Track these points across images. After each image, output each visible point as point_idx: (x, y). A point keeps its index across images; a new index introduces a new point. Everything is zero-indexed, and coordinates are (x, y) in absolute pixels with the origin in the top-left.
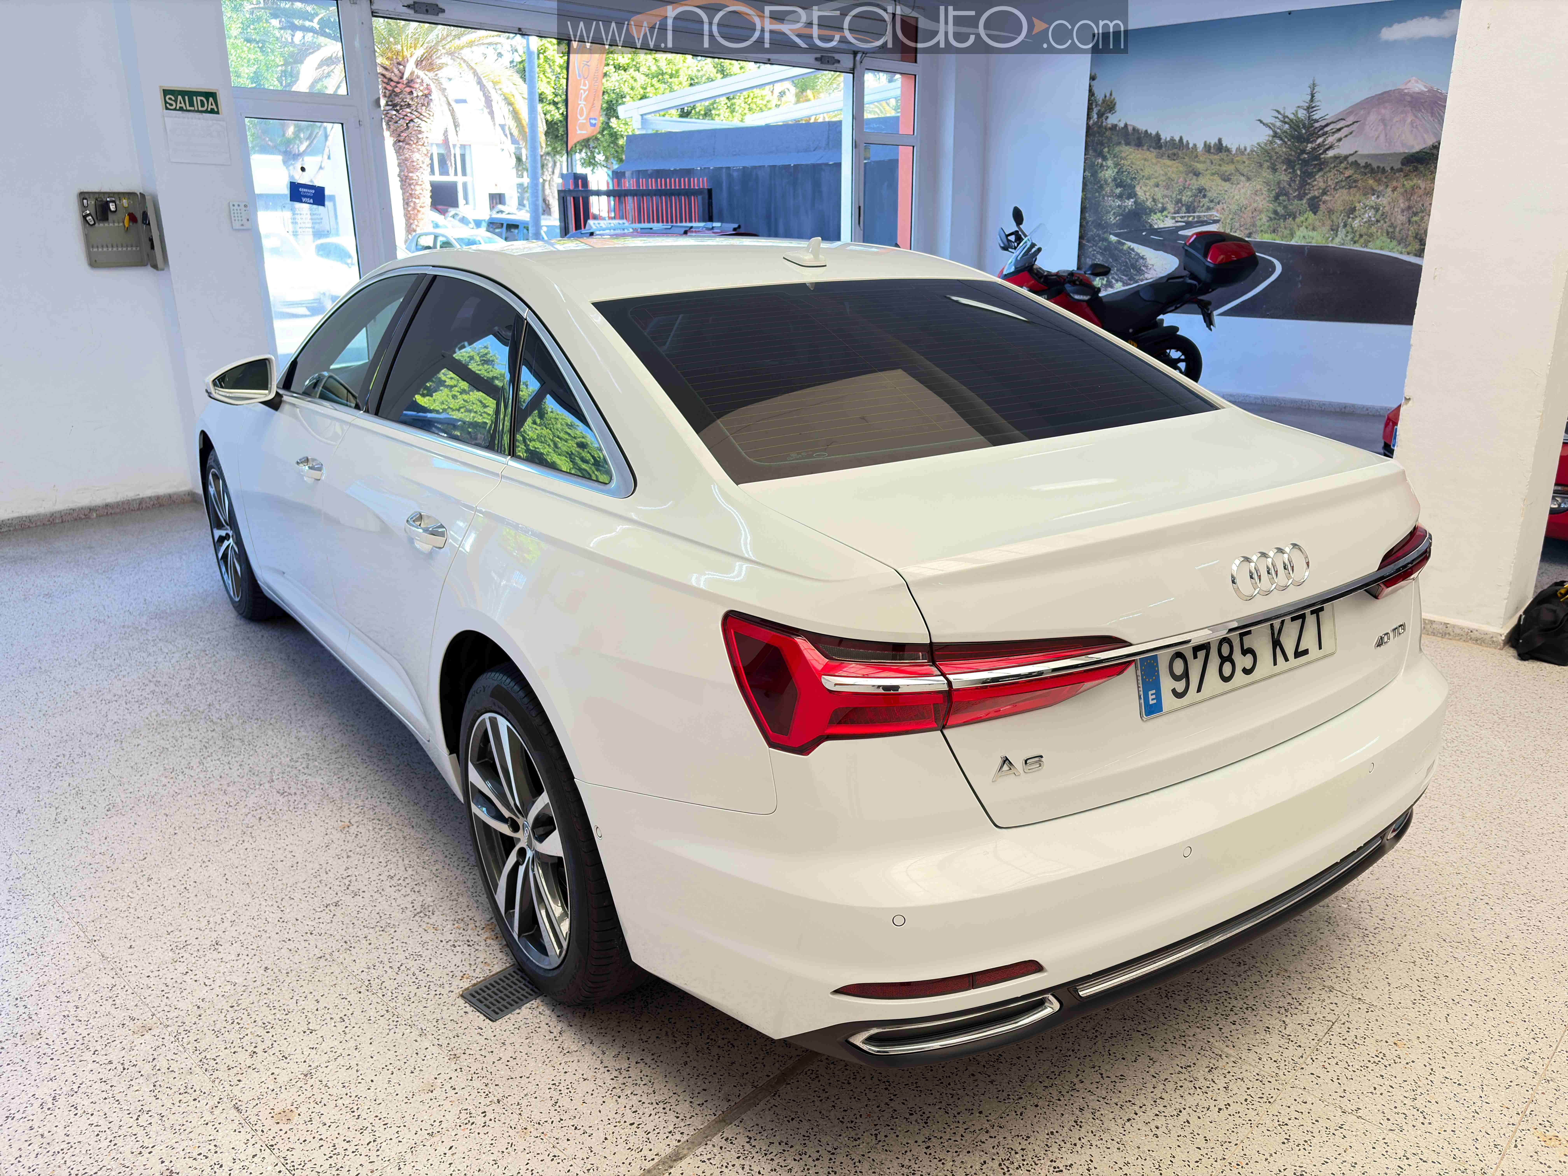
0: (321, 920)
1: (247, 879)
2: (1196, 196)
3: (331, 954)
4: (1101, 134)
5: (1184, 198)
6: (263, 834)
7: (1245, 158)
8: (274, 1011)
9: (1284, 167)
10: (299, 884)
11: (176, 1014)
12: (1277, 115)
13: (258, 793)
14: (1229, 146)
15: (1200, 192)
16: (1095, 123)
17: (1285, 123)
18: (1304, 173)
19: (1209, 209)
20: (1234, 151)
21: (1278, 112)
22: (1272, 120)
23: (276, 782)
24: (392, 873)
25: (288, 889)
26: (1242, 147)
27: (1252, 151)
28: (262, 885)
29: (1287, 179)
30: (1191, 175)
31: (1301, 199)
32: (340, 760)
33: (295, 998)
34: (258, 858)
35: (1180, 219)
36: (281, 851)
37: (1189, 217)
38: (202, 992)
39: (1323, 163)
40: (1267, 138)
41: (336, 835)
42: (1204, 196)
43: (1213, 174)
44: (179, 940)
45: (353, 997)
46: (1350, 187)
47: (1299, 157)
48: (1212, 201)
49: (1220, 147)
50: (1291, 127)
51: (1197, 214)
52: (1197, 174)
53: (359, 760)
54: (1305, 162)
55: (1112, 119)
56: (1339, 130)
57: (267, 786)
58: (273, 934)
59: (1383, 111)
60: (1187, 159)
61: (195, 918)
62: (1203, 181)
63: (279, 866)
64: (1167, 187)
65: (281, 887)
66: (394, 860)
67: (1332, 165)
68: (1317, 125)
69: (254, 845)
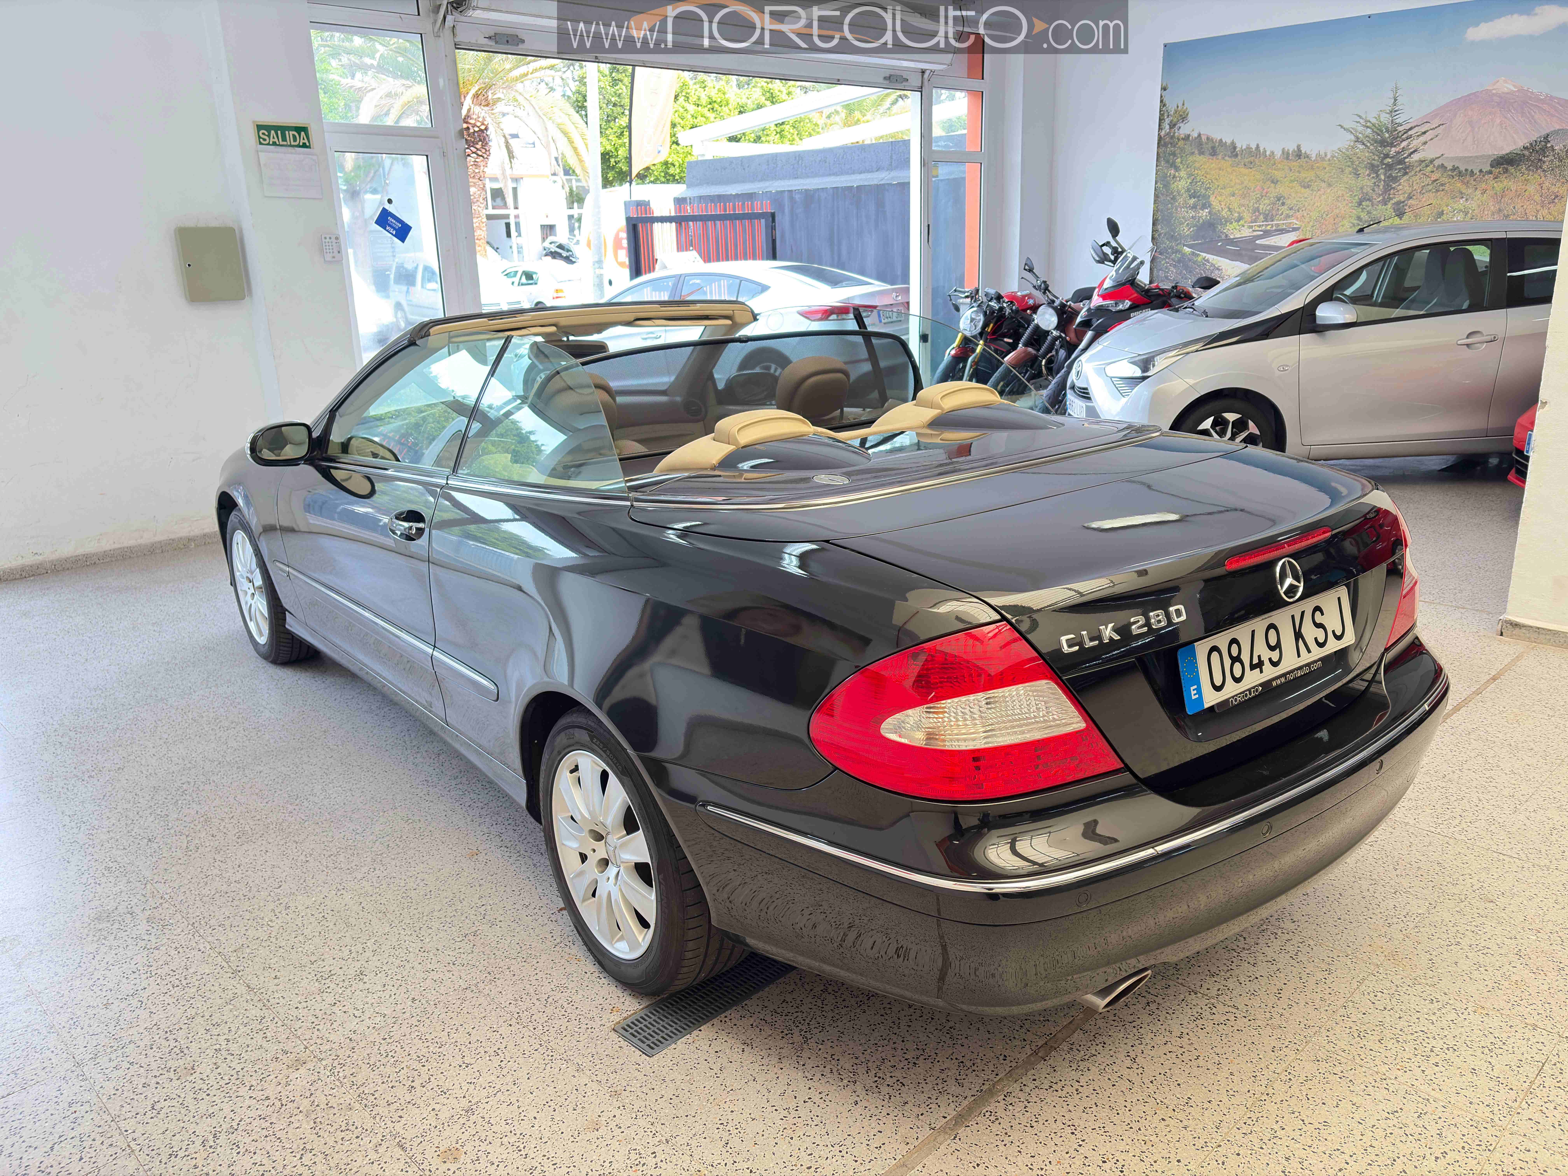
0: (461, 950)
1: (383, 908)
2: (1274, 204)
3: (476, 986)
4: (1173, 145)
5: (1261, 207)
6: (393, 863)
7: (1325, 164)
8: (426, 1044)
9: (1367, 172)
10: (435, 914)
11: (328, 1047)
12: (1358, 119)
13: (382, 820)
14: (1308, 152)
15: (1279, 200)
16: (1167, 134)
17: (1368, 127)
18: (1388, 177)
19: (1288, 216)
20: (1313, 157)
21: (1360, 116)
22: (1354, 125)
23: (399, 809)
25: (425, 918)
26: (1322, 153)
27: (1333, 157)
28: (398, 913)
29: (1370, 183)
30: (1269, 182)
31: (1386, 204)
33: (447, 1030)
34: (392, 886)
35: (1257, 228)
36: (413, 879)
37: (1267, 225)
38: (352, 1024)
39: (1408, 167)
40: (1348, 143)
41: (466, 863)
42: (1283, 204)
43: (1292, 181)
44: (324, 969)
45: (504, 1030)
46: (1437, 191)
47: (1382, 162)
48: (1291, 209)
49: (1299, 154)
50: (1374, 132)
51: (1275, 222)
52: (1275, 182)
54: (1390, 167)
55: (1184, 130)
56: (1424, 133)
58: (416, 964)
59: (1470, 113)
60: (1264, 167)
61: (337, 948)
62: (1281, 189)
63: (413, 894)
64: (1244, 196)
65: (417, 916)
67: (1418, 169)
68: (1400, 129)
69: (385, 873)
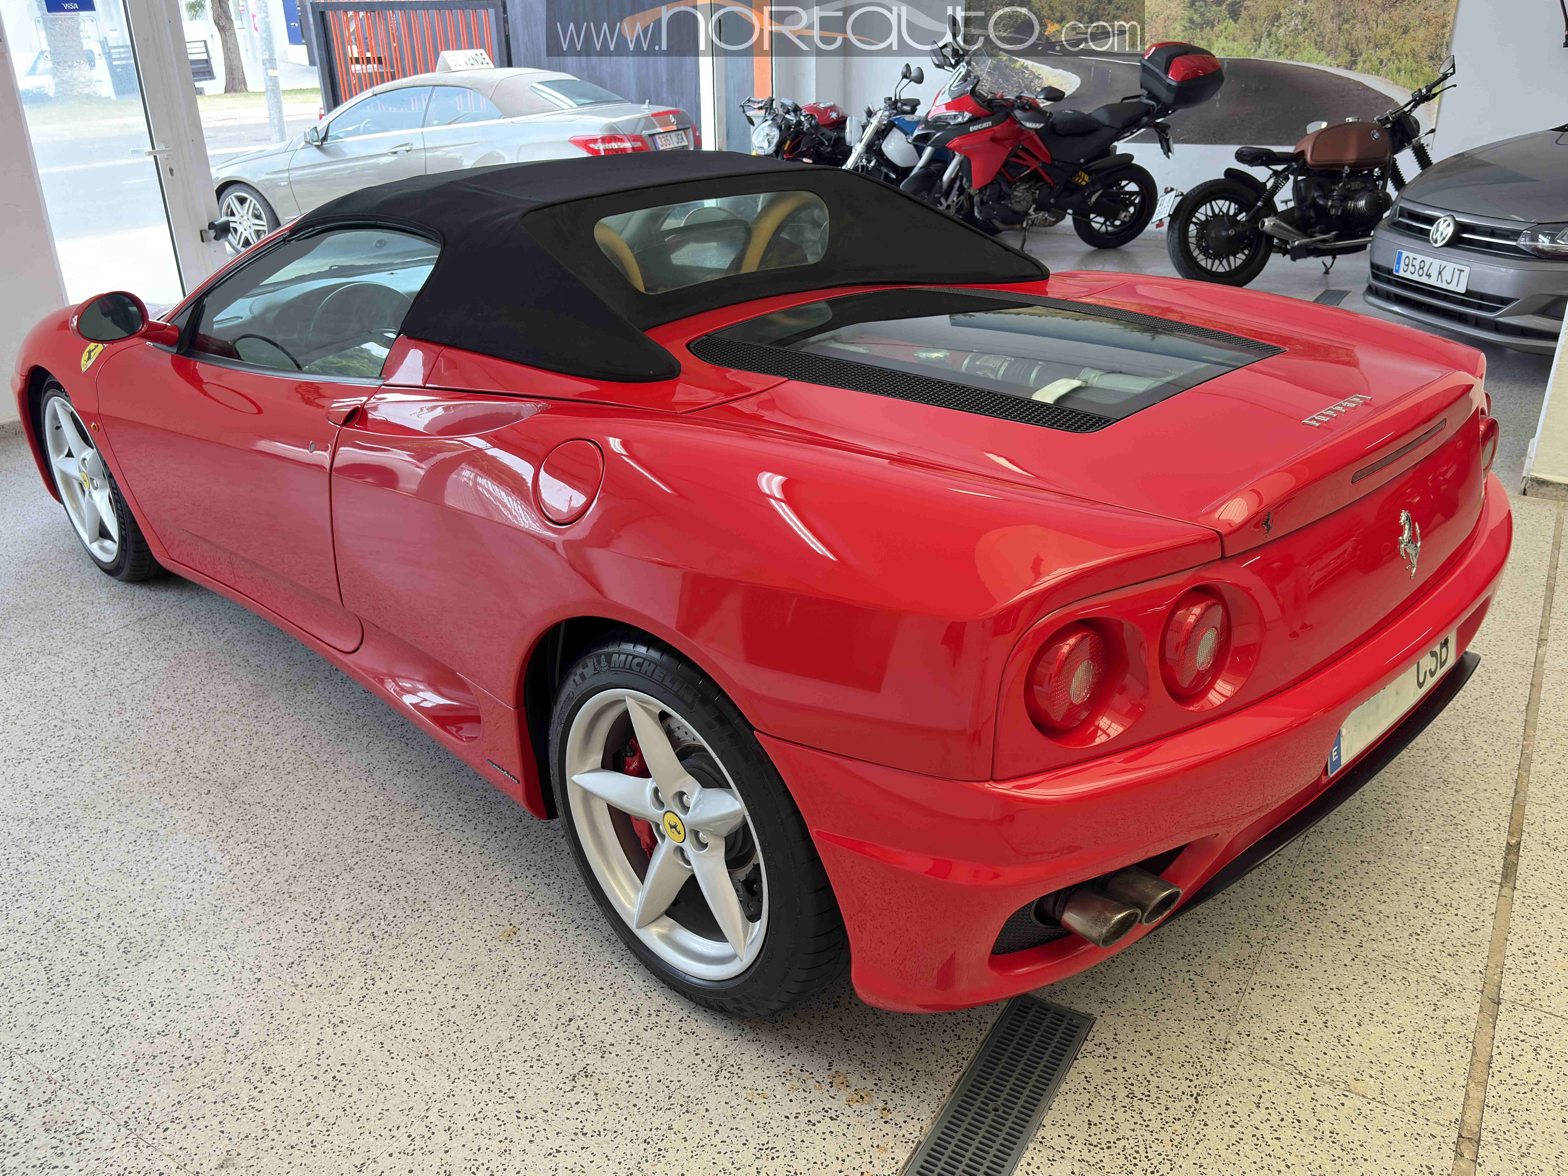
0: (581, 1107)
1: (421, 1048)
6: (396, 963)
10: (507, 1045)
13: (342, 891)
23: (357, 870)
24: (631, 1004)
25: (495, 1055)
28: (449, 1053)
32: (428, 821)
34: (414, 1006)
36: (441, 990)
41: (507, 951)
53: (457, 818)
57: (348, 877)
65: (481, 1054)
66: (620, 980)
69: (393, 984)
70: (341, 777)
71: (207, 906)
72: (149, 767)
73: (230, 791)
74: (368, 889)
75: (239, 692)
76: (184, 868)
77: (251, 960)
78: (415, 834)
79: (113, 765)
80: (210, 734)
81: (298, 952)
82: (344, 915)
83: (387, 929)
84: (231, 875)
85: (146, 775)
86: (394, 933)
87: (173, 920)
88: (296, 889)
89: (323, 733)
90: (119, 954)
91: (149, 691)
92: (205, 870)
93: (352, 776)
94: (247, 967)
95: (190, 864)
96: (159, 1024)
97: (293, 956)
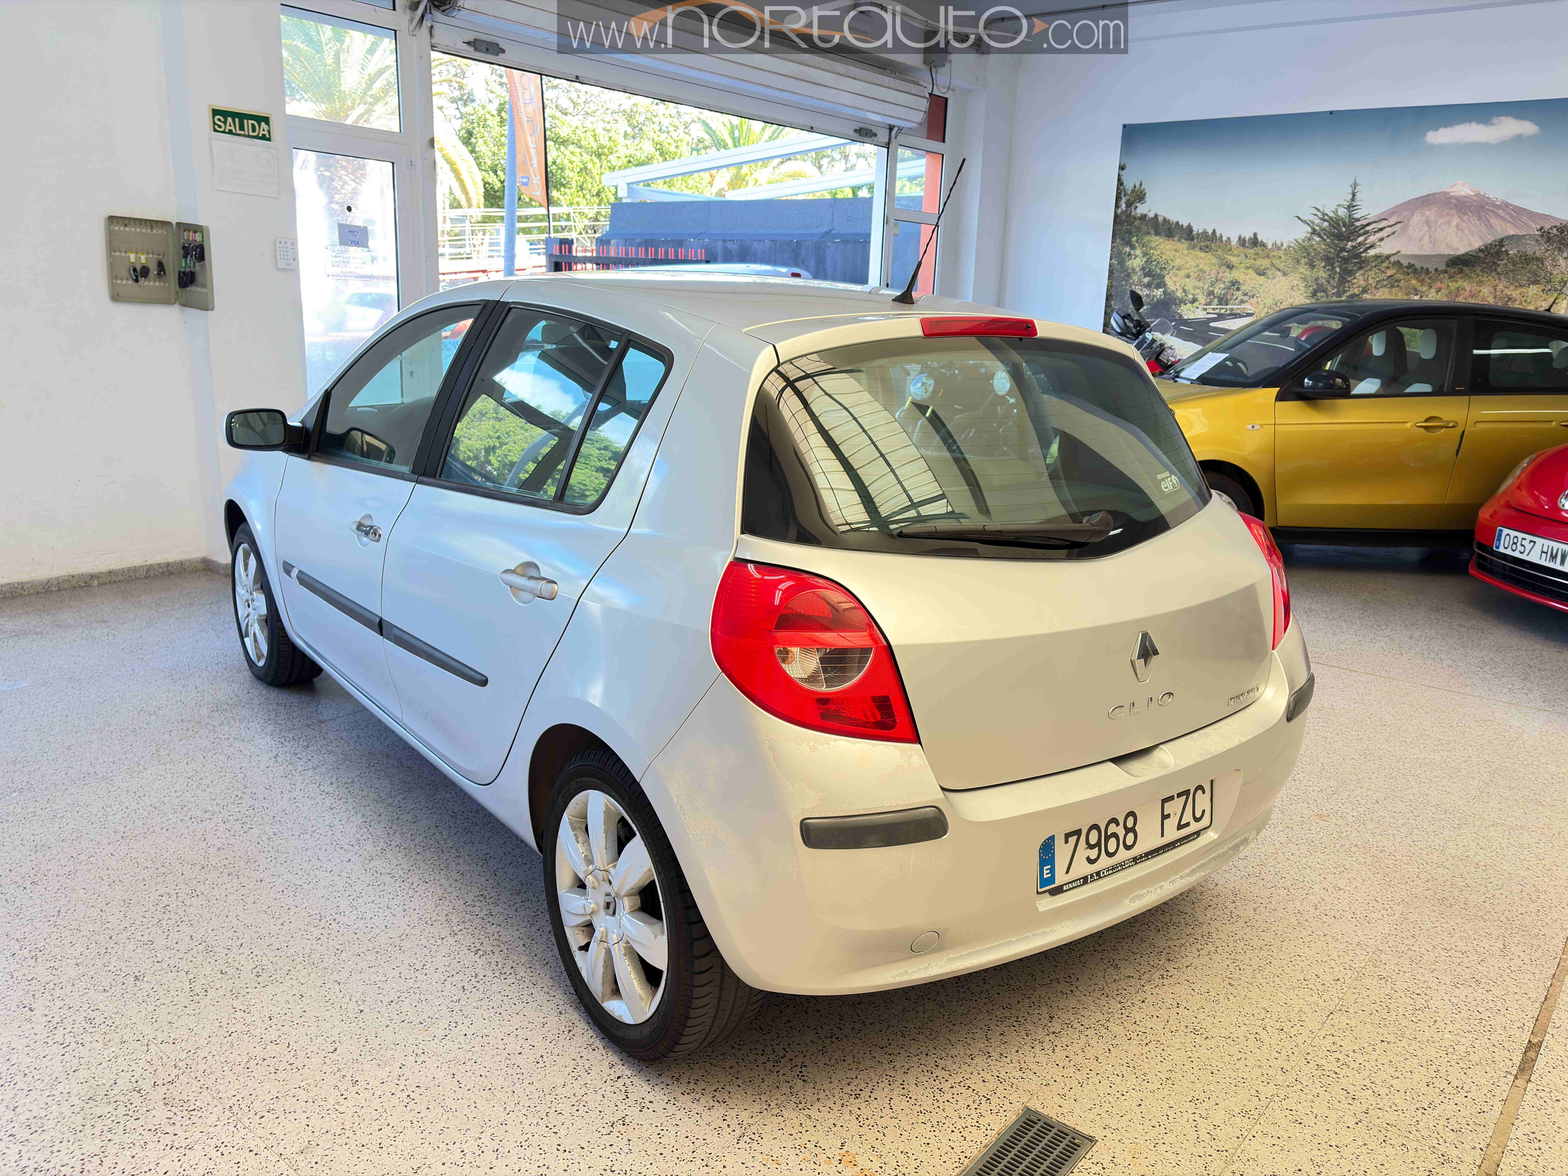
2: (1229, 288)
4: (1131, 224)
7: (1281, 253)
9: (1323, 264)
12: (1316, 212)
14: (1265, 241)
15: (1234, 285)
16: (1123, 212)
17: (1325, 220)
18: (1344, 270)
19: (1242, 302)
20: (1270, 246)
21: (1317, 209)
22: (1311, 217)
26: (1279, 243)
27: (1289, 247)
29: (1325, 275)
30: (1224, 267)
35: (1211, 311)
37: (1221, 309)
39: (1364, 262)
40: (1305, 235)
42: (1238, 289)
43: (1248, 268)
46: (1392, 287)
47: (1338, 254)
48: (1246, 295)
49: (1255, 242)
50: (1330, 224)
52: (1230, 267)
54: (1345, 260)
55: (1141, 209)
56: (1381, 229)
59: (1428, 213)
60: (1220, 252)
64: (1199, 279)
67: (1374, 264)
68: (1357, 224)
70: (461, 861)
71: (331, 948)
72: (305, 835)
73: (367, 862)
74: (467, 952)
75: (389, 786)
76: (318, 917)
77: (359, 994)
78: (515, 913)
79: (276, 831)
80: (360, 815)
81: (398, 994)
82: (443, 969)
83: (477, 985)
84: (355, 927)
85: (302, 842)
86: (481, 989)
87: (301, 955)
88: (406, 944)
89: (453, 825)
90: (252, 976)
91: (317, 777)
92: (334, 920)
93: (471, 862)
94: (354, 999)
95: (323, 914)
96: (273, 1034)
97: (393, 996)
